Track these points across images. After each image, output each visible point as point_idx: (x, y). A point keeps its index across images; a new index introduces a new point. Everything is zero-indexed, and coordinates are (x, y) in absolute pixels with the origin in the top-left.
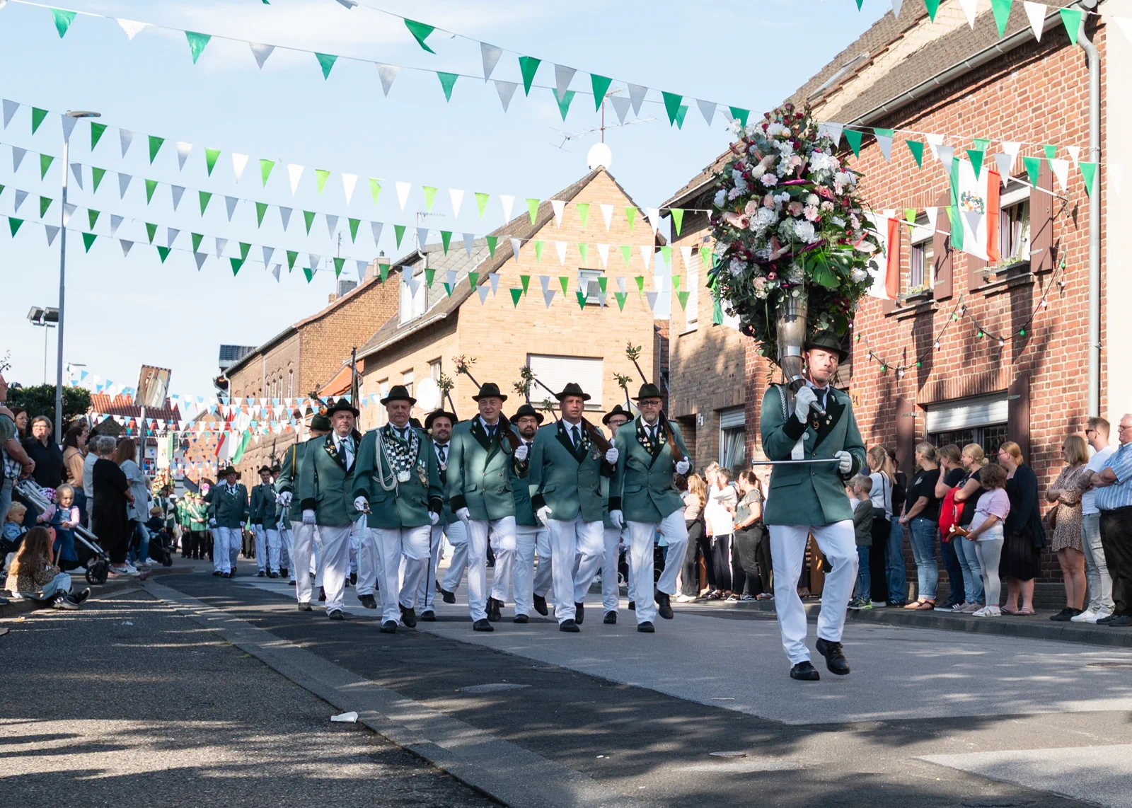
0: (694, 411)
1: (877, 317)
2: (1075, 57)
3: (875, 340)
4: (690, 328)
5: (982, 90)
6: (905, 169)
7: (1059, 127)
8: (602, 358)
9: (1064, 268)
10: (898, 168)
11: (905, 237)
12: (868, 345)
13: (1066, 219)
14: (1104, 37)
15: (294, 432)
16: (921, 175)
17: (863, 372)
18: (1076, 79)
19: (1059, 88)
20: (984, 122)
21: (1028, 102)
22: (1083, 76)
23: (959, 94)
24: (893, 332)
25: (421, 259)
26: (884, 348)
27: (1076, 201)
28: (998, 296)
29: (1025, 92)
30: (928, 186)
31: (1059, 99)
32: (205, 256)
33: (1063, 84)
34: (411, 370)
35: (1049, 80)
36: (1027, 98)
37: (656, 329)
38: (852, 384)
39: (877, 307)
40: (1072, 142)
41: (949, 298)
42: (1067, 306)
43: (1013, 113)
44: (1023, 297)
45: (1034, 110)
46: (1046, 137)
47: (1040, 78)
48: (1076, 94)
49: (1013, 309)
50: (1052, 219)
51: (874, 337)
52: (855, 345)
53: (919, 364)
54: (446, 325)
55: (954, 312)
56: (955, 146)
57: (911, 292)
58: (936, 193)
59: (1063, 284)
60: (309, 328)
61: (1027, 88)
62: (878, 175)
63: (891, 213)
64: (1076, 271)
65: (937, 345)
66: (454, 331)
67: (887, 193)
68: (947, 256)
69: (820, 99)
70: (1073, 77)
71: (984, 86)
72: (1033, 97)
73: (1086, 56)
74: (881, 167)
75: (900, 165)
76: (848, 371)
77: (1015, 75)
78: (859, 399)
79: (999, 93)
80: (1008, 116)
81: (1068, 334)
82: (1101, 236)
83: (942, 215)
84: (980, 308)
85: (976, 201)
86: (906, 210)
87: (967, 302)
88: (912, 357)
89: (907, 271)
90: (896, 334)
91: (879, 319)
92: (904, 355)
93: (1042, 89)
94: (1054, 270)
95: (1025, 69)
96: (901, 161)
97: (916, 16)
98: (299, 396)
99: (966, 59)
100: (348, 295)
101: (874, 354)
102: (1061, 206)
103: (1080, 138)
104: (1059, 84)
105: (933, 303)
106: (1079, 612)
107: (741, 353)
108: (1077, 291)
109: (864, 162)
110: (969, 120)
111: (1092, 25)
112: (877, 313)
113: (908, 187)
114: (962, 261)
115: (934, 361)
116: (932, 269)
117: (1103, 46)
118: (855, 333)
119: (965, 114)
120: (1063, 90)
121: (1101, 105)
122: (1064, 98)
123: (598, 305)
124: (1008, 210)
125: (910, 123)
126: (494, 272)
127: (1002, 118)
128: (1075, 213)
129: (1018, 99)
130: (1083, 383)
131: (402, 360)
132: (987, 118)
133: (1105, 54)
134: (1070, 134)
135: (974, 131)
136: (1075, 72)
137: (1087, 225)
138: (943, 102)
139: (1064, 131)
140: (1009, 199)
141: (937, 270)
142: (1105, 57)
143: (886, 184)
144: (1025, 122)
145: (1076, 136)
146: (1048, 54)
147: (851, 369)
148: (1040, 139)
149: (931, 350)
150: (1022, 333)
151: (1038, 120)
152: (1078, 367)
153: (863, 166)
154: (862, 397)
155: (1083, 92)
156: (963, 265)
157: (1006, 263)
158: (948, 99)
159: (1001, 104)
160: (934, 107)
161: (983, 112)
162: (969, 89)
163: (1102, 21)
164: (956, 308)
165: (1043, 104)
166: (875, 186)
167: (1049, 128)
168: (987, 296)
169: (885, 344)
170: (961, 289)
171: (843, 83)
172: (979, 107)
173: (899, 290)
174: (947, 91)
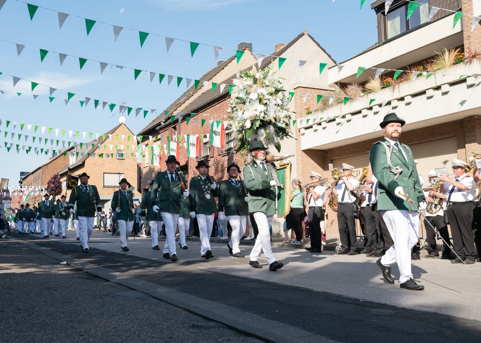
0: (147, 187)
4: (147, 165)
5: (220, 104)
8: (123, 174)
11: (201, 141)
12: (193, 169)
16: (205, 125)
23: (214, 104)
25: (75, 148)
28: (226, 156)
30: (207, 128)
32: (19, 149)
37: (138, 165)
39: (195, 160)
41: (213, 157)
44: (231, 157)
49: (228, 160)
52: (189, 170)
54: (82, 165)
56: (213, 118)
57: (203, 156)
60: (44, 167)
63: (197, 136)
65: (210, 169)
66: (84, 167)
68: (212, 146)
69: (179, 105)
77: (228, 100)
83: (210, 135)
84: (221, 160)
85: (218, 132)
86: (201, 134)
87: (217, 158)
89: (202, 150)
98: (42, 185)
99: (216, 96)
100: (55, 158)
101: (194, 172)
105: (209, 158)
106: (247, 237)
110: (217, 111)
113: (202, 128)
118: (189, 166)
123: (122, 159)
124: (228, 134)
125: (202, 112)
126: (94, 151)
127: (225, 110)
132: (222, 111)
135: (218, 114)
138: (211, 106)
140: (227, 131)
141: (210, 150)
143: (196, 127)
156: (216, 148)
157: (228, 148)
159: (225, 107)
162: (217, 103)
164: (215, 160)
168: (223, 156)
170: (216, 155)
171: (185, 101)
172: (220, 108)
173: (200, 155)
174: (211, 104)
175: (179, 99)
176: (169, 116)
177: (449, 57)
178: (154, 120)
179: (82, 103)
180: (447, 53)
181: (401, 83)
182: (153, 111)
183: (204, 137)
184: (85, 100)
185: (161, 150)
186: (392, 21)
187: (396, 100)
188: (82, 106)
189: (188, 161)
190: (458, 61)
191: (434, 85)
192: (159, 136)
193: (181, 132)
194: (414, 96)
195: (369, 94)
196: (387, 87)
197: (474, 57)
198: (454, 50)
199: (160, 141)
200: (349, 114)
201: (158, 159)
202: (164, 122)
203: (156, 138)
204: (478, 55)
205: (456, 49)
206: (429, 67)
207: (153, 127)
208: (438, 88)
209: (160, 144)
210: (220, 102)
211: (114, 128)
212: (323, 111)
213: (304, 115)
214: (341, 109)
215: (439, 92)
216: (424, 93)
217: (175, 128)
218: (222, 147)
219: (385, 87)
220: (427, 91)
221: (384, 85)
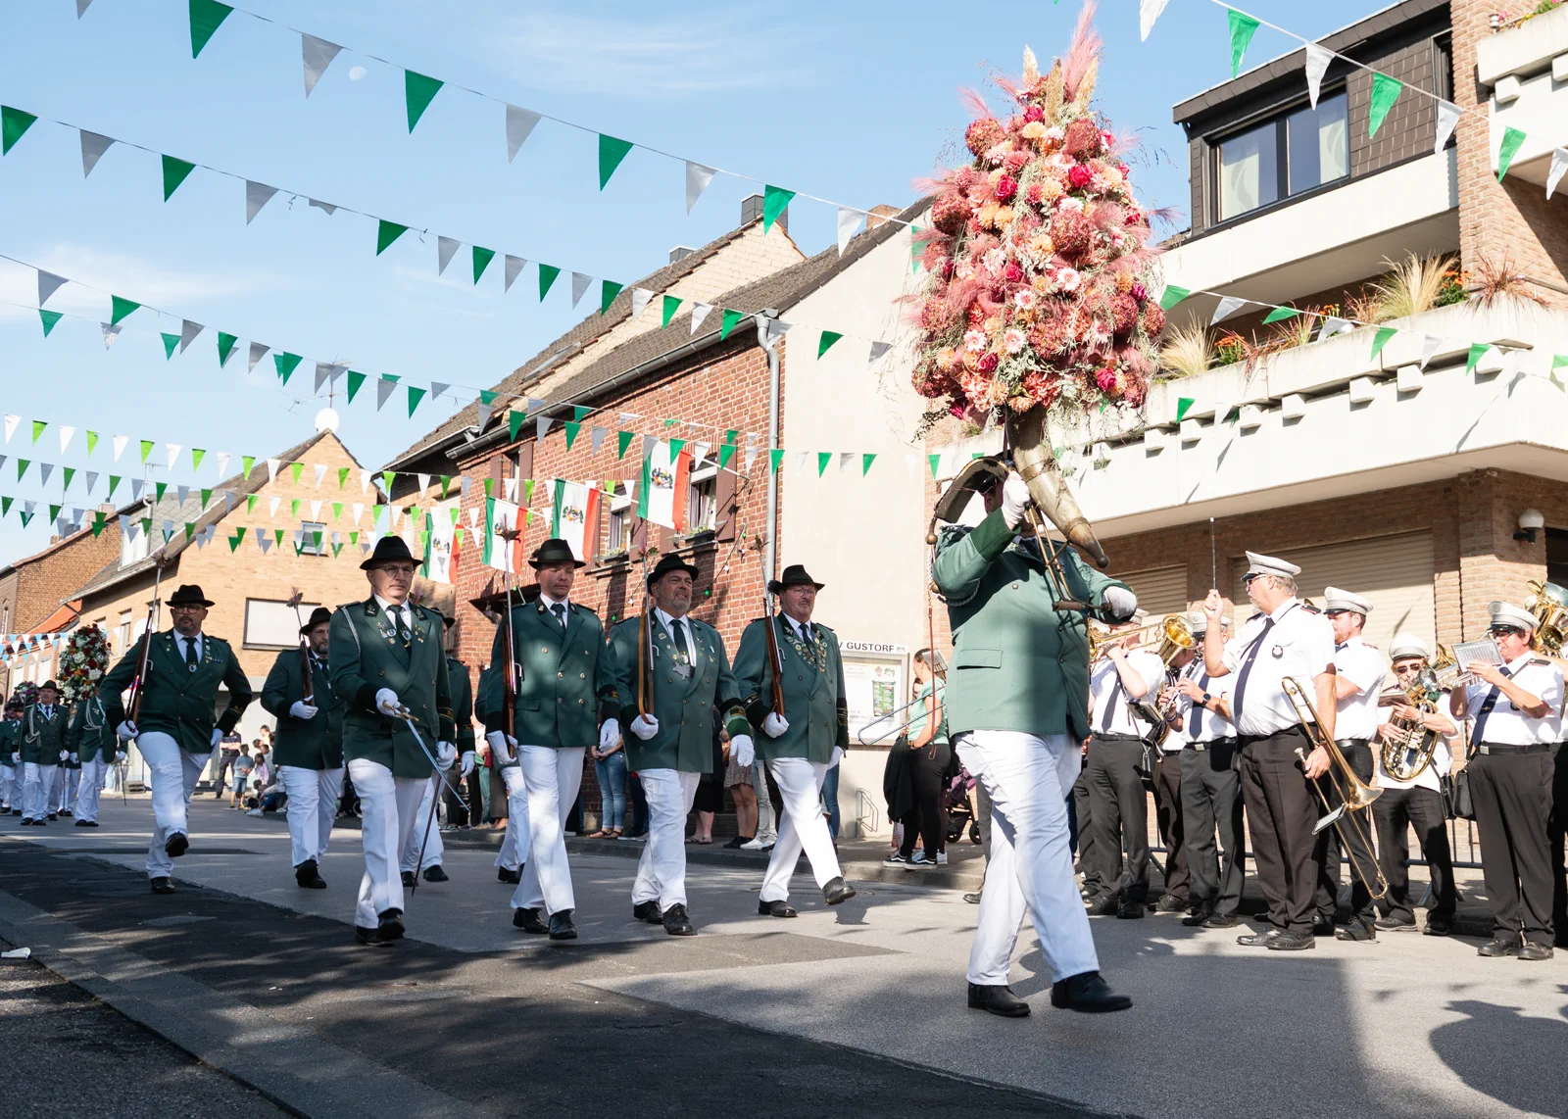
2: (757, 359)
5: (678, 381)
6: (607, 446)
7: (744, 416)
9: (744, 539)
11: (605, 505)
13: (747, 497)
14: (782, 343)
15: (6, 667)
18: (758, 377)
19: (744, 383)
20: (679, 409)
21: (717, 394)
22: (765, 374)
23: (657, 384)
24: (592, 588)
25: (144, 506)
27: (756, 481)
29: (715, 385)
30: (628, 462)
31: (744, 392)
33: (748, 380)
34: (130, 610)
35: (735, 376)
36: (717, 390)
40: (754, 430)
42: (746, 571)
43: (704, 402)
44: (707, 562)
45: (722, 401)
46: (732, 424)
47: (729, 373)
48: (759, 389)
50: (736, 495)
56: (652, 428)
57: (609, 554)
58: (634, 468)
59: (744, 553)
60: (27, 568)
61: (718, 381)
62: (583, 450)
63: (592, 484)
65: (631, 602)
66: (175, 575)
67: (591, 466)
68: (642, 524)
69: (534, 380)
70: (756, 375)
71: (679, 378)
72: (722, 389)
73: (768, 357)
74: (586, 443)
75: (603, 441)
77: (706, 370)
79: (694, 385)
80: (700, 404)
81: (746, 595)
82: (777, 511)
83: (638, 487)
85: (666, 476)
86: (606, 481)
89: (606, 535)
93: (730, 383)
94: (736, 541)
95: (716, 365)
97: (624, 314)
98: (13, 633)
99: (664, 354)
100: (70, 538)
102: (743, 485)
103: (761, 427)
104: (745, 379)
105: (627, 564)
106: (751, 839)
107: (451, 603)
108: (755, 560)
110: (666, 406)
113: (610, 462)
114: (654, 529)
116: (629, 534)
117: (783, 350)
119: (663, 400)
120: (748, 385)
121: (780, 400)
122: (749, 392)
123: (315, 555)
124: (698, 486)
125: (613, 407)
126: (215, 523)
127: (694, 406)
129: (709, 391)
131: (120, 601)
132: (681, 405)
133: (784, 357)
134: (753, 423)
135: (669, 416)
136: (758, 371)
137: (765, 501)
138: (643, 389)
139: (748, 420)
140: (697, 476)
141: (632, 536)
142: (785, 360)
143: (590, 458)
144: (714, 410)
145: (757, 425)
146: (736, 354)
148: (726, 426)
150: (707, 594)
155: (765, 388)
156: (656, 532)
157: (696, 531)
158: (647, 387)
159: (694, 394)
160: (636, 393)
161: (679, 400)
162: (666, 380)
165: (730, 396)
166: (580, 459)
167: (735, 417)
171: (556, 368)
172: (674, 396)
173: (599, 552)
174: (647, 380)
175: (532, 363)
176: (497, 415)
177: (1420, 283)
178: (443, 426)
179: (170, 343)
180: (1416, 269)
181: (1275, 354)
182: (439, 389)
183: (616, 492)
184: (179, 332)
185: (458, 526)
186: (1233, 165)
187: (1254, 407)
188: (169, 355)
190: (1449, 295)
191: (1376, 367)
192: (455, 483)
193: (536, 472)
194: (1311, 396)
195: (1169, 382)
196: (1227, 362)
197: (1499, 285)
198: (1437, 262)
199: (457, 499)
200: (1104, 444)
201: (448, 557)
202: (476, 435)
203: (445, 486)
204: (1511, 281)
205: (1444, 259)
206: (1361, 309)
207: (435, 449)
208: (1387, 376)
209: (459, 508)
210: (677, 375)
211: (298, 447)
213: (955, 437)
215: (1389, 390)
216: (1342, 388)
217: (514, 456)
218: (678, 530)
219: (1223, 364)
220: (1352, 383)
221: (1219, 355)
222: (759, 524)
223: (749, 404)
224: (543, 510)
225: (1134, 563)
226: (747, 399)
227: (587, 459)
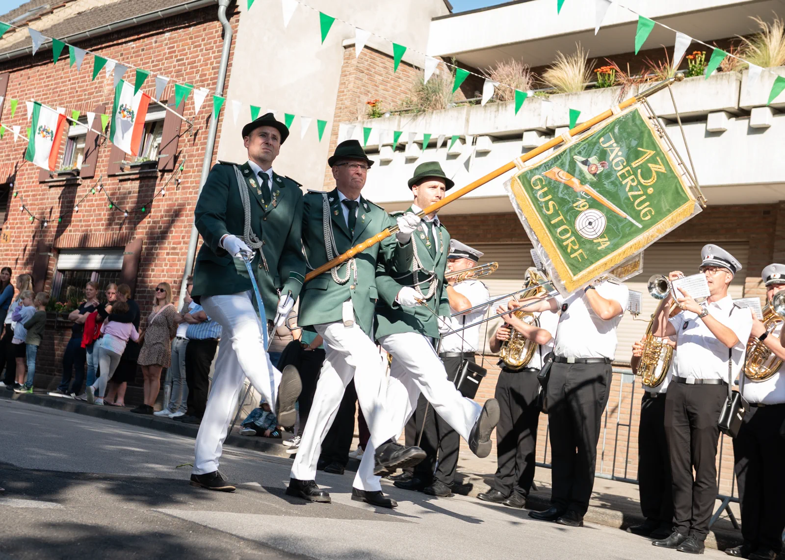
1: (33, 182)
2: (214, 30)
3: (28, 198)
5: (142, 40)
6: (73, 84)
7: (194, 75)
9: (182, 170)
10: (67, 83)
11: (65, 131)
12: (23, 201)
13: (189, 137)
14: (238, 21)
16: (85, 90)
17: (15, 219)
18: (212, 45)
19: (199, 49)
20: (139, 62)
21: (174, 54)
22: (218, 44)
23: (124, 40)
24: (44, 195)
26: (35, 205)
27: (199, 126)
28: (129, 182)
29: (173, 47)
30: (89, 98)
31: (198, 56)
33: (202, 47)
35: (192, 42)
36: (174, 52)
38: (4, 226)
39: (34, 176)
40: (203, 86)
41: (92, 177)
42: (180, 197)
43: (162, 60)
44: (147, 186)
45: (178, 61)
47: (186, 39)
48: (211, 55)
49: (139, 192)
50: (179, 136)
51: (28, 196)
52: (13, 199)
53: (60, 220)
55: (93, 188)
57: (63, 169)
58: (94, 104)
59: (180, 181)
61: (176, 44)
62: (52, 85)
63: (62, 111)
64: (191, 174)
65: (76, 209)
67: (56, 98)
68: (95, 148)
70: (210, 43)
72: (179, 51)
73: (223, 31)
74: (55, 80)
75: (70, 80)
76: (4, 217)
77: (167, 35)
78: (8, 238)
79: (154, 45)
80: (158, 61)
82: (213, 153)
83: (97, 120)
84: (113, 188)
85: (130, 112)
87: (105, 182)
88: (56, 214)
89: (62, 154)
90: (46, 197)
91: (34, 184)
92: (51, 212)
93: (186, 47)
94: (175, 171)
95: (176, 32)
96: (72, 78)
101: (26, 207)
102: (187, 128)
103: (208, 85)
104: (200, 46)
105: (78, 179)
108: (189, 188)
109: (43, 74)
110: (128, 58)
111: (232, 11)
112: (34, 179)
113: (73, 97)
114: (106, 154)
115: (73, 219)
116: (81, 156)
117: (236, 26)
118: (15, 191)
119: (126, 54)
120: (201, 50)
121: (228, 65)
122: (202, 56)
124: (147, 124)
127: (153, 62)
128: (196, 134)
129: (167, 51)
130: (183, 251)
132: (142, 60)
133: (236, 32)
134: (202, 81)
136: (213, 40)
137: (205, 143)
138: (111, 43)
139: (198, 78)
140: (151, 117)
141: (85, 158)
142: (237, 34)
143: (57, 92)
144: (170, 67)
145: (206, 83)
146: (195, 25)
147: (6, 216)
148: (179, 81)
149: (72, 211)
150: (143, 210)
151: (180, 67)
152: (181, 240)
153: (42, 77)
154: (12, 237)
155: (216, 54)
156: (106, 156)
157: (139, 160)
158: (115, 42)
159: (154, 52)
160: (103, 45)
161: (140, 55)
162: (132, 38)
163: (239, 9)
164: (96, 186)
165: (185, 57)
166: (48, 92)
167: (187, 74)
168: (121, 181)
169: (36, 202)
170: (101, 173)
172: (137, 52)
173: (54, 166)
183: (78, 120)
189: (15, 176)
191: (733, 105)
195: (551, 96)
196: (603, 86)
200: (487, 138)
208: (743, 113)
210: (142, 35)
212: (416, 116)
214: (467, 121)
215: (743, 124)
216: (701, 118)
219: (598, 87)
220: (710, 115)
221: (597, 80)
222: (196, 161)
223: (201, 66)
224: (14, 127)
225: (489, 236)
226: (199, 61)
227: (54, 93)
